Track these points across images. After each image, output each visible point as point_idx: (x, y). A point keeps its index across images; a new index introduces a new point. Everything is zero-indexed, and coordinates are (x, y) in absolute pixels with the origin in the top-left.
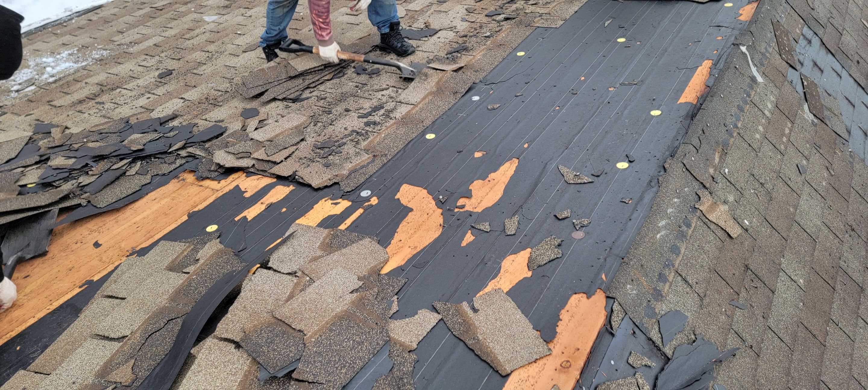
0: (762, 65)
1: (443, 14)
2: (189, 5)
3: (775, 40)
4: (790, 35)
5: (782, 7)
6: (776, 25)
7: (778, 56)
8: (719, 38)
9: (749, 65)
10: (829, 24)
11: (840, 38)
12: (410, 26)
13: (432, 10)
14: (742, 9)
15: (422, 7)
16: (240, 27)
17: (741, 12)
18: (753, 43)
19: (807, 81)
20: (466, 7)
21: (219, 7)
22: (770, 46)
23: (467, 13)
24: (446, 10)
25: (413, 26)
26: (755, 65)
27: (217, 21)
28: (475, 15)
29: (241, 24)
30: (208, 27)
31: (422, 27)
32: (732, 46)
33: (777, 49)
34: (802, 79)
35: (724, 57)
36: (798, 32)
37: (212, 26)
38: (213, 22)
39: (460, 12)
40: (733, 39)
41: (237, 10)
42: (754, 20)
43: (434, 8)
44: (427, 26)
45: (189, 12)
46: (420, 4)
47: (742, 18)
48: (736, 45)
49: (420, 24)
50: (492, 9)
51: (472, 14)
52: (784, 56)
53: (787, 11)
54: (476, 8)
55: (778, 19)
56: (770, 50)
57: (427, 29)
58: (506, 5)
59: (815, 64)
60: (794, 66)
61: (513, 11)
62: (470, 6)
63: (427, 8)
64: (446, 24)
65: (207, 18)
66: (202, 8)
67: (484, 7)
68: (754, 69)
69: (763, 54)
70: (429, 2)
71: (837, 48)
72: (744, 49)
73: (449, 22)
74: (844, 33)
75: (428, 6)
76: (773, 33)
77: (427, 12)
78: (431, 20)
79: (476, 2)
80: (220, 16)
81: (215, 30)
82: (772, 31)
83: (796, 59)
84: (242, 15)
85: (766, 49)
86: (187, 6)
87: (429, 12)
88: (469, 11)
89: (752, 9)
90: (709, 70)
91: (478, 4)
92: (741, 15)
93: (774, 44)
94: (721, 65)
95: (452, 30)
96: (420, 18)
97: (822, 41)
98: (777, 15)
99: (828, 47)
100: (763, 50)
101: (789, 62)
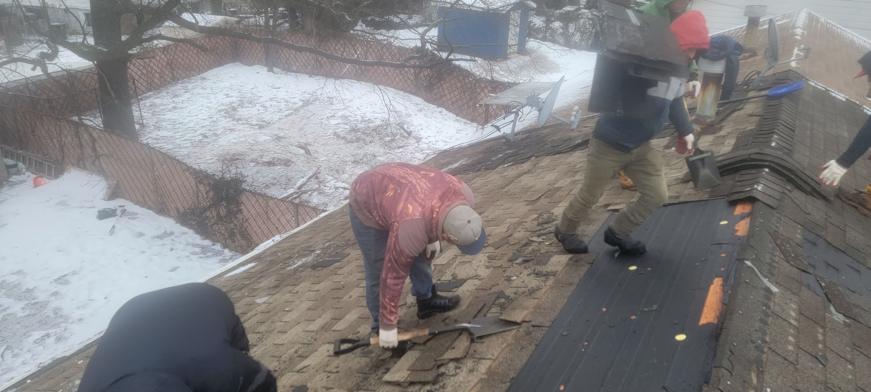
0: (773, 275)
1: (467, 264)
2: (243, 291)
3: (778, 249)
4: (791, 242)
5: (775, 218)
6: (775, 236)
7: (786, 264)
8: (723, 255)
9: (759, 278)
10: (828, 224)
11: (845, 236)
12: (439, 280)
13: (457, 262)
14: (737, 225)
15: (448, 260)
16: (288, 303)
17: (736, 228)
18: (756, 255)
19: (825, 282)
20: (487, 255)
21: (269, 288)
22: (775, 256)
23: (489, 261)
24: (470, 260)
25: (441, 279)
26: (766, 277)
27: (267, 302)
28: (496, 261)
29: (289, 300)
30: (259, 309)
31: (450, 279)
32: (737, 262)
33: (783, 257)
34: (818, 281)
35: (733, 273)
36: (799, 237)
37: (263, 308)
38: (264, 303)
39: (482, 260)
40: (736, 254)
41: (286, 289)
42: (751, 233)
43: (459, 259)
44: (454, 278)
45: (243, 297)
46: (446, 257)
47: (739, 234)
48: (741, 260)
49: (448, 276)
50: (510, 254)
51: (493, 261)
52: (792, 263)
53: (781, 220)
54: (496, 254)
55: (775, 229)
56: (777, 259)
57: (454, 280)
58: (523, 248)
59: (828, 265)
60: (806, 271)
61: (530, 253)
62: (490, 254)
63: (453, 260)
64: (472, 273)
65: (259, 301)
66: (254, 291)
67: (503, 253)
68: (766, 281)
69: (770, 265)
70: (453, 255)
71: (846, 245)
72: (748, 263)
73: (474, 271)
74: (847, 229)
75: (453, 259)
76: (773, 243)
77: (453, 264)
78: (457, 272)
79: (496, 249)
80: (269, 297)
81: (266, 310)
82: (772, 241)
83: (806, 263)
84: (290, 292)
85: (771, 259)
86: (241, 292)
87: (455, 264)
88: (490, 258)
89: (746, 223)
90: (721, 287)
91: (497, 251)
92: (737, 231)
93: (778, 253)
94: (731, 281)
95: (477, 279)
96: (447, 271)
97: (826, 241)
98: (773, 226)
99: (835, 245)
100: (769, 261)
101: (799, 267)
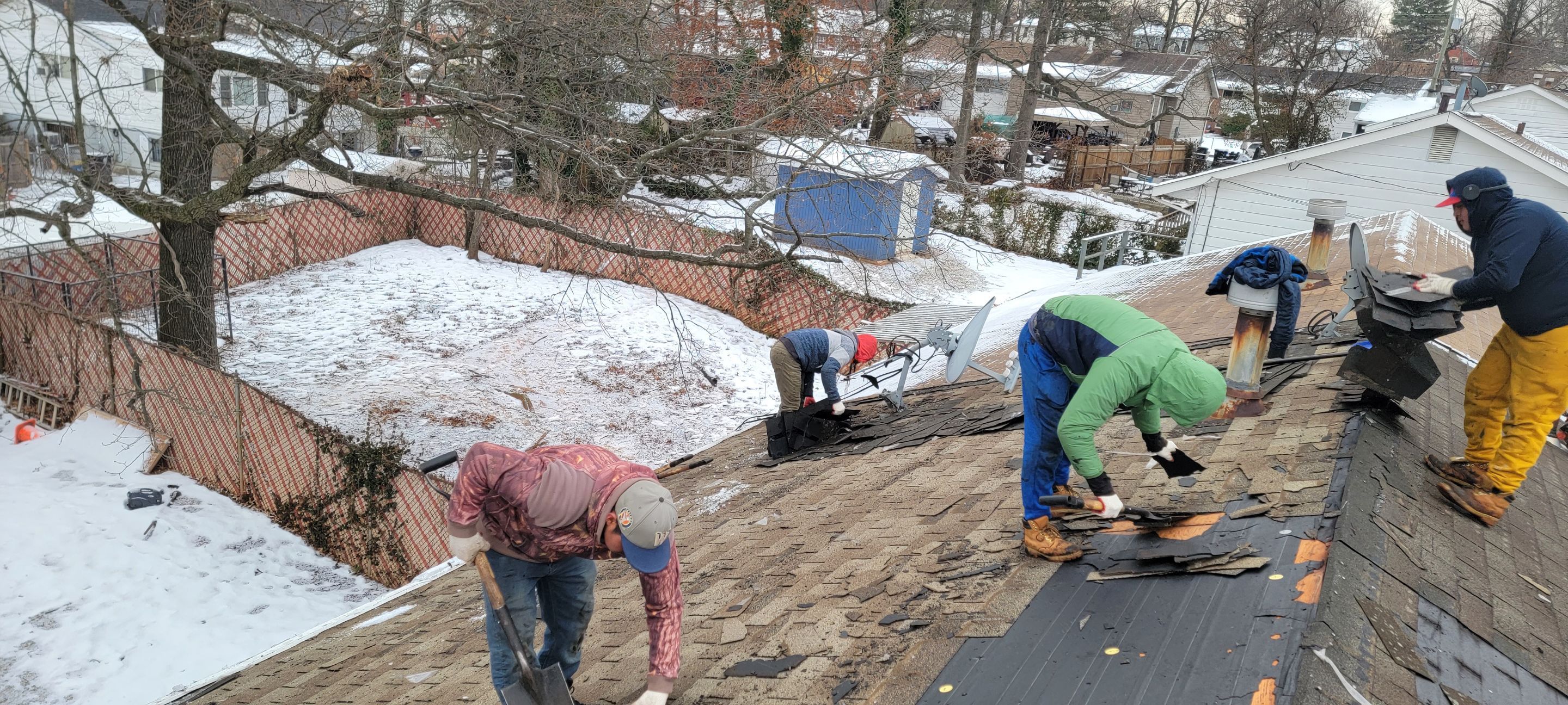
0: (1365, 679)
1: (807, 628)
2: (386, 657)
3: (1374, 631)
4: (1397, 620)
5: (1368, 574)
6: (1367, 606)
7: (1388, 660)
8: (1276, 637)
9: (1340, 683)
10: (1461, 591)
11: (1492, 613)
12: (755, 655)
13: (790, 622)
14: (1301, 582)
15: (773, 618)
16: (468, 686)
17: (1299, 588)
18: (1335, 641)
19: (1458, 699)
20: (845, 611)
21: (435, 655)
22: (1368, 644)
23: (848, 623)
24: (814, 620)
25: (759, 654)
26: (1352, 682)
27: (429, 681)
28: (862, 625)
29: (470, 681)
30: (413, 694)
31: (775, 654)
32: (1301, 650)
33: (1382, 647)
34: (1446, 696)
35: (1293, 672)
36: (1411, 611)
37: (419, 692)
38: (422, 683)
39: (836, 622)
40: (1298, 637)
41: (466, 657)
42: (1324, 602)
43: (793, 618)
44: (783, 652)
45: (384, 669)
46: (770, 613)
47: (1303, 599)
48: (1308, 649)
49: (771, 648)
50: (889, 611)
51: (857, 624)
52: (1398, 658)
53: (1378, 578)
54: (862, 611)
55: (1367, 594)
56: (1371, 650)
57: (783, 657)
58: (912, 603)
59: (1462, 665)
60: (1424, 674)
61: (924, 613)
62: (851, 610)
63: (782, 619)
64: (815, 644)
65: (413, 678)
66: (407, 659)
67: (875, 610)
68: (1351, 689)
69: (1360, 660)
70: (783, 609)
71: (1493, 631)
72: (1321, 654)
73: (820, 641)
74: (1495, 602)
75: (783, 616)
76: (1366, 619)
77: (782, 625)
78: (789, 641)
79: (862, 602)
80: (434, 671)
81: (425, 697)
82: (1363, 616)
83: (1423, 660)
84: (474, 664)
85: (1361, 649)
86: (381, 659)
87: (785, 627)
88: (852, 618)
89: (1317, 581)
90: (1273, 697)
91: (865, 605)
92: (1301, 593)
93: (1374, 639)
94: (1291, 687)
95: (825, 656)
96: (771, 639)
97: (1459, 621)
98: (1362, 588)
99: (1474, 631)
100: (1358, 653)
101: (1411, 667)
